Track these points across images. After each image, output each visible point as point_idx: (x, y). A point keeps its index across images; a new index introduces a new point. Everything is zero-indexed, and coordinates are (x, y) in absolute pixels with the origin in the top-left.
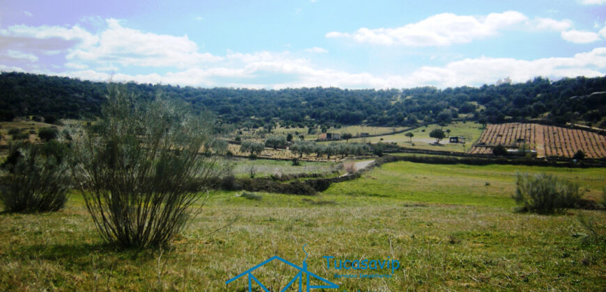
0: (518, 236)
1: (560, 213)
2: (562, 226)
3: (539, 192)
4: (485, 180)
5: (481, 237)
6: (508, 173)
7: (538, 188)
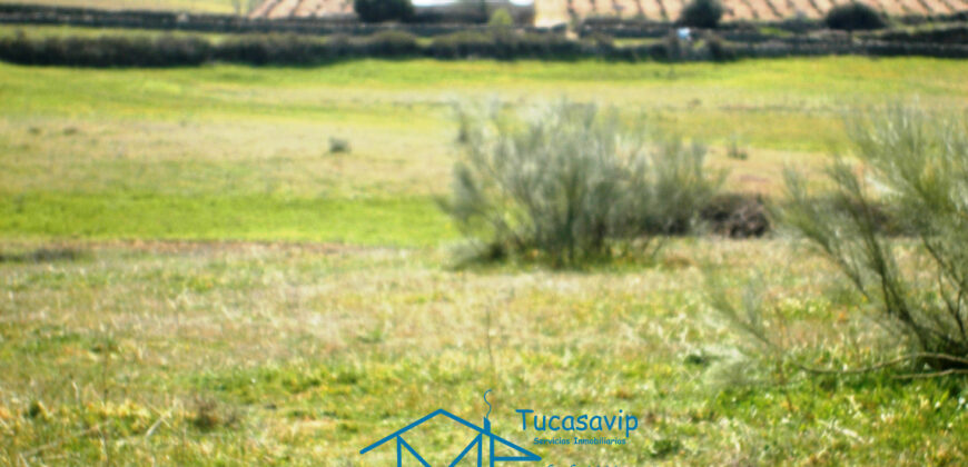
0: (470, 376)
1: (635, 261)
2: (642, 320)
3: (547, 177)
4: (326, 129)
5: (324, 388)
6: (420, 94)
7: (543, 163)
